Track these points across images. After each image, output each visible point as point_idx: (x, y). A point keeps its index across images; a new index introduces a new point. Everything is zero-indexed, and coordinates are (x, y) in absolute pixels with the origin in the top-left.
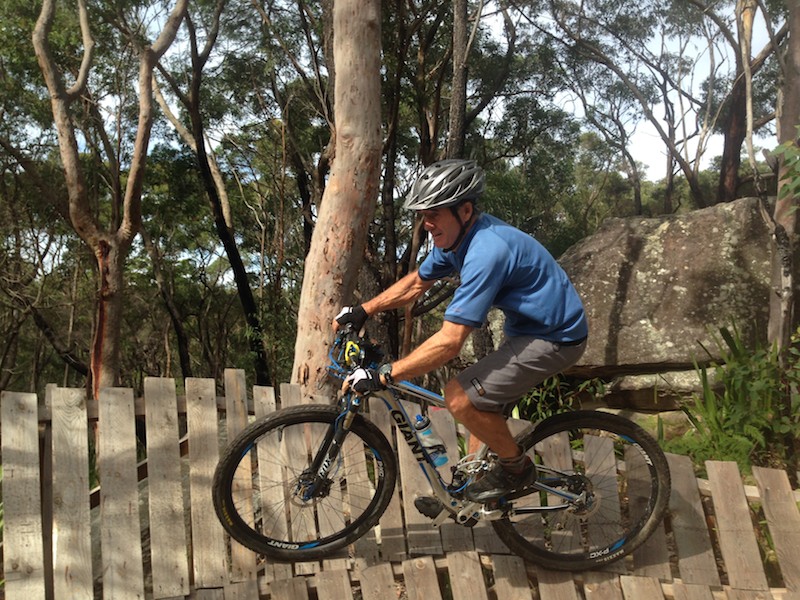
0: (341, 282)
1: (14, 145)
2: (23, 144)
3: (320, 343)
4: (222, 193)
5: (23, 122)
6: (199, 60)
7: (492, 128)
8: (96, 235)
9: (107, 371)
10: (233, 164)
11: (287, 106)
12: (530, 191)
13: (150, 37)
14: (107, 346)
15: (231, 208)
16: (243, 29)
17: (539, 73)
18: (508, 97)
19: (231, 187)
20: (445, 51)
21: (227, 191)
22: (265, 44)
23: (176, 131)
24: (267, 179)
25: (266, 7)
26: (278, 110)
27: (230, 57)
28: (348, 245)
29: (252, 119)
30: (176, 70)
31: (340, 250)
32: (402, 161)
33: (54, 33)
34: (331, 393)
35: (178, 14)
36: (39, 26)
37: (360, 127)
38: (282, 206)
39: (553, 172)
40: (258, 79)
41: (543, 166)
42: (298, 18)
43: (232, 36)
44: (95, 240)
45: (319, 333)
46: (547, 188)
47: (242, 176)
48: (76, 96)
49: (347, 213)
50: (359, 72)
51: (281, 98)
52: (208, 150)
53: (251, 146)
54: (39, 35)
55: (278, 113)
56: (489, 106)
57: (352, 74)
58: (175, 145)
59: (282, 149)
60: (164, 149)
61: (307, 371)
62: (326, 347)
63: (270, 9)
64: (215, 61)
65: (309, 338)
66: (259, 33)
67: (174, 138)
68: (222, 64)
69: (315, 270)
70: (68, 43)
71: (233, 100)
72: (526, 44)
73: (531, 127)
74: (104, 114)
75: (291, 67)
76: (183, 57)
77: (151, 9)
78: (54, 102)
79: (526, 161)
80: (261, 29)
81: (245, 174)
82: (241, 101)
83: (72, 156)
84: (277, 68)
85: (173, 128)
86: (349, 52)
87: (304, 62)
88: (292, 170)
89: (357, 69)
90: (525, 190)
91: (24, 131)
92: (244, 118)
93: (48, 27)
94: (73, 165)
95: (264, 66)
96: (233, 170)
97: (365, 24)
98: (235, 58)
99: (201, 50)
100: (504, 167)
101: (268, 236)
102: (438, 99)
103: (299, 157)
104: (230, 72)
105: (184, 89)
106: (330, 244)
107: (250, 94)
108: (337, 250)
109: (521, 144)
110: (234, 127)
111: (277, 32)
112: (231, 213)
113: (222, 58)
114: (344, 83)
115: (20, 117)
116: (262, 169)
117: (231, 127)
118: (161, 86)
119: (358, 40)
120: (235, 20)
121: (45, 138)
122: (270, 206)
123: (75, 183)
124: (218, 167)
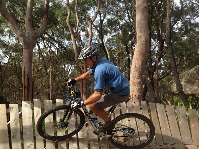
0: (140, 73)
1: (63, 45)
2: (65, 45)
3: (135, 89)
4: (108, 52)
5: (65, 40)
6: (102, 21)
7: (178, 29)
8: (81, 64)
9: (85, 96)
10: (110, 45)
11: (122, 30)
12: (190, 45)
13: (91, 17)
14: (84, 90)
15: (110, 56)
16: (112, 12)
17: (191, 13)
18: (182, 20)
19: (110, 51)
20: (164, 10)
21: (109, 52)
22: (117, 15)
23: (97, 39)
24: (118, 48)
25: (117, 6)
26: (120, 31)
27: (109, 19)
28: (141, 64)
29: (114, 34)
30: (97, 24)
31: (139, 65)
32: (152, 40)
33: (70, 19)
34: (139, 101)
35: (97, 11)
36: (68, 18)
37: (143, 34)
38: (122, 54)
39: (196, 40)
40: (115, 24)
41: (193, 38)
42: (125, 7)
43: (109, 14)
44: (81, 65)
45: (135, 86)
46: (195, 44)
47: (112, 48)
48: (76, 33)
49: (141, 56)
50: (143, 20)
51: (121, 28)
52: (104, 42)
53: (114, 40)
54: (68, 20)
55: (120, 32)
56: (177, 23)
57: (141, 20)
58: (97, 42)
59: (122, 40)
60: (94, 43)
61: (133, 96)
62: (137, 90)
63: (118, 6)
64: (106, 21)
65: (133, 87)
66: (115, 13)
67: (96, 40)
68: (107, 21)
69: (133, 70)
70: (73, 21)
71: (109, 30)
72: (186, 6)
73: (189, 28)
74: (81, 36)
75: (123, 20)
76: (98, 21)
77: (91, 11)
78: (71, 35)
79: (188, 37)
80: (116, 12)
81: (113, 47)
82: (111, 30)
83: (76, 47)
84: (120, 21)
85: (96, 38)
86: (140, 15)
87: (126, 18)
88: (124, 45)
89: (142, 19)
90: (188, 45)
91: (65, 42)
92: (112, 34)
93: (69, 18)
94: (76, 49)
95: (117, 21)
96: (110, 47)
97: (144, 8)
98: (110, 20)
99: (102, 19)
100: (182, 39)
101: (119, 62)
102: (162, 23)
103: (126, 42)
104: (109, 23)
105: (98, 29)
106: (137, 64)
107: (113, 28)
108: (138, 65)
109: (186, 33)
110: (110, 36)
111: (120, 12)
112: (110, 57)
113: (107, 20)
114: (138, 23)
115: (64, 39)
116: (117, 46)
117: (109, 36)
118: (93, 28)
119: (142, 12)
120: (110, 10)
121: (69, 43)
122: (119, 55)
123: (76, 53)
124: (107, 46)
